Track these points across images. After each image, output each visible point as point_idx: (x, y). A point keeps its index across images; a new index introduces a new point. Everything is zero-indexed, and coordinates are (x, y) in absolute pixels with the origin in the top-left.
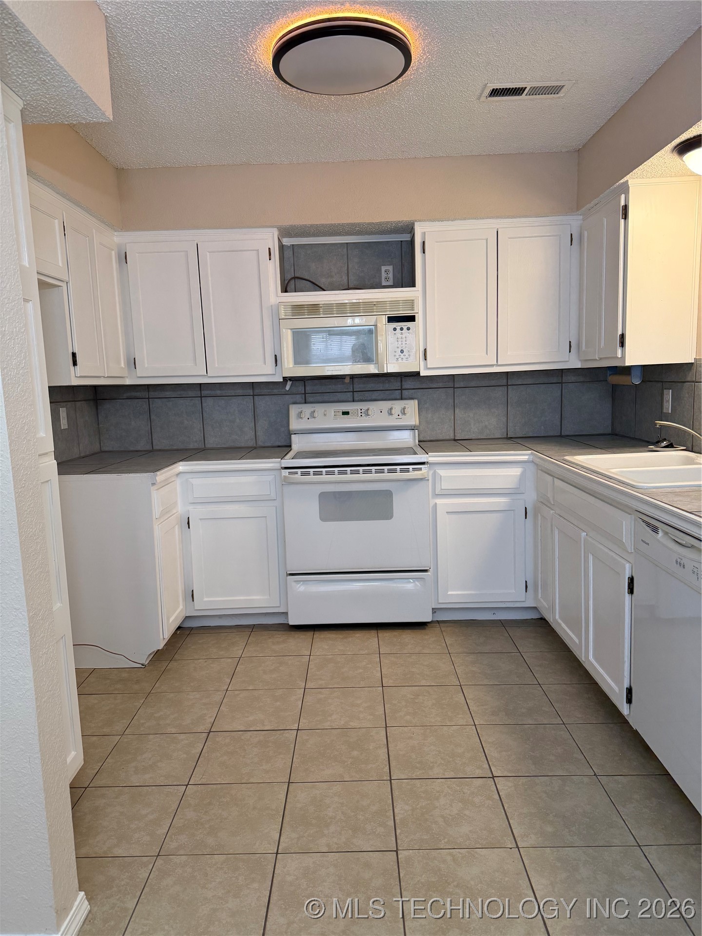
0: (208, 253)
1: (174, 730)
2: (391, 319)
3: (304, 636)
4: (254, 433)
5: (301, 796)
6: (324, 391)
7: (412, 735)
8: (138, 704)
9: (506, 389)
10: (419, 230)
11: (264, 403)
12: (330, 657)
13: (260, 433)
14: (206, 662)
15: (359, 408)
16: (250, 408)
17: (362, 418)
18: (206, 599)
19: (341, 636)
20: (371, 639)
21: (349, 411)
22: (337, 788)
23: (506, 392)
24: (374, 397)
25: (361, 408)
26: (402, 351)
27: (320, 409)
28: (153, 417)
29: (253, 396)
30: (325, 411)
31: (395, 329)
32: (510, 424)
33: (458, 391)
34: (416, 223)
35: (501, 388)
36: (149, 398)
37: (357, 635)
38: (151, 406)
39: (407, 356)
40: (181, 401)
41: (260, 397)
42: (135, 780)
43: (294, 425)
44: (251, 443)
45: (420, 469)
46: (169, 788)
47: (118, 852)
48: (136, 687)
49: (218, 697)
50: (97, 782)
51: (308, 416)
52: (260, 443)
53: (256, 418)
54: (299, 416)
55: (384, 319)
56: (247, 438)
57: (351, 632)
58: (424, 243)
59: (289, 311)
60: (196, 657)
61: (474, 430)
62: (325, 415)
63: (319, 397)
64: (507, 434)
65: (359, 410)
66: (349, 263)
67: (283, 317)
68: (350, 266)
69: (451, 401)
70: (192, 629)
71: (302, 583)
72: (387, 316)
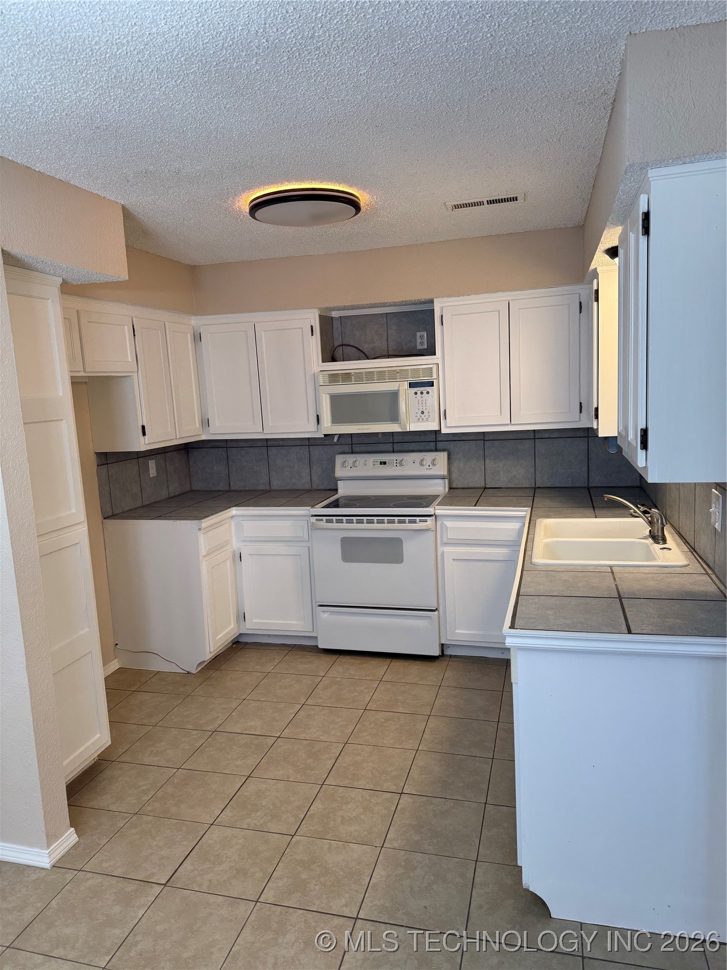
0: (263, 332)
1: (191, 727)
2: (411, 385)
3: (329, 659)
4: (309, 478)
5: (251, 787)
6: (368, 442)
7: (362, 752)
8: (176, 703)
9: (533, 442)
10: (438, 306)
11: (316, 452)
12: (339, 679)
13: (314, 478)
14: (242, 673)
15: (395, 458)
16: (306, 456)
17: (396, 468)
18: (254, 621)
19: (359, 662)
20: (380, 668)
21: (386, 461)
22: (281, 785)
23: (533, 445)
24: (411, 448)
25: (396, 458)
26: (423, 413)
27: (361, 458)
28: (230, 463)
29: (309, 446)
30: (366, 461)
31: (416, 393)
32: (538, 475)
33: (487, 443)
34: (435, 300)
35: (528, 441)
36: (227, 447)
37: (373, 662)
38: (228, 454)
39: (427, 417)
40: (251, 450)
41: (314, 447)
42: (146, 761)
43: (339, 473)
44: (307, 487)
45: (426, 521)
46: (167, 769)
47: (113, 808)
48: (182, 689)
49: (234, 705)
50: (122, 759)
51: (351, 465)
52: (315, 487)
53: (311, 465)
54: (343, 464)
55: (406, 385)
56: (303, 482)
57: (370, 658)
58: (442, 316)
59: (327, 379)
60: (237, 669)
61: (503, 480)
62: (365, 464)
63: (363, 448)
64: (535, 484)
65: (395, 460)
66: (388, 331)
67: (322, 384)
68: (390, 333)
69: (481, 452)
70: (246, 643)
71: (328, 613)
72: (409, 382)
